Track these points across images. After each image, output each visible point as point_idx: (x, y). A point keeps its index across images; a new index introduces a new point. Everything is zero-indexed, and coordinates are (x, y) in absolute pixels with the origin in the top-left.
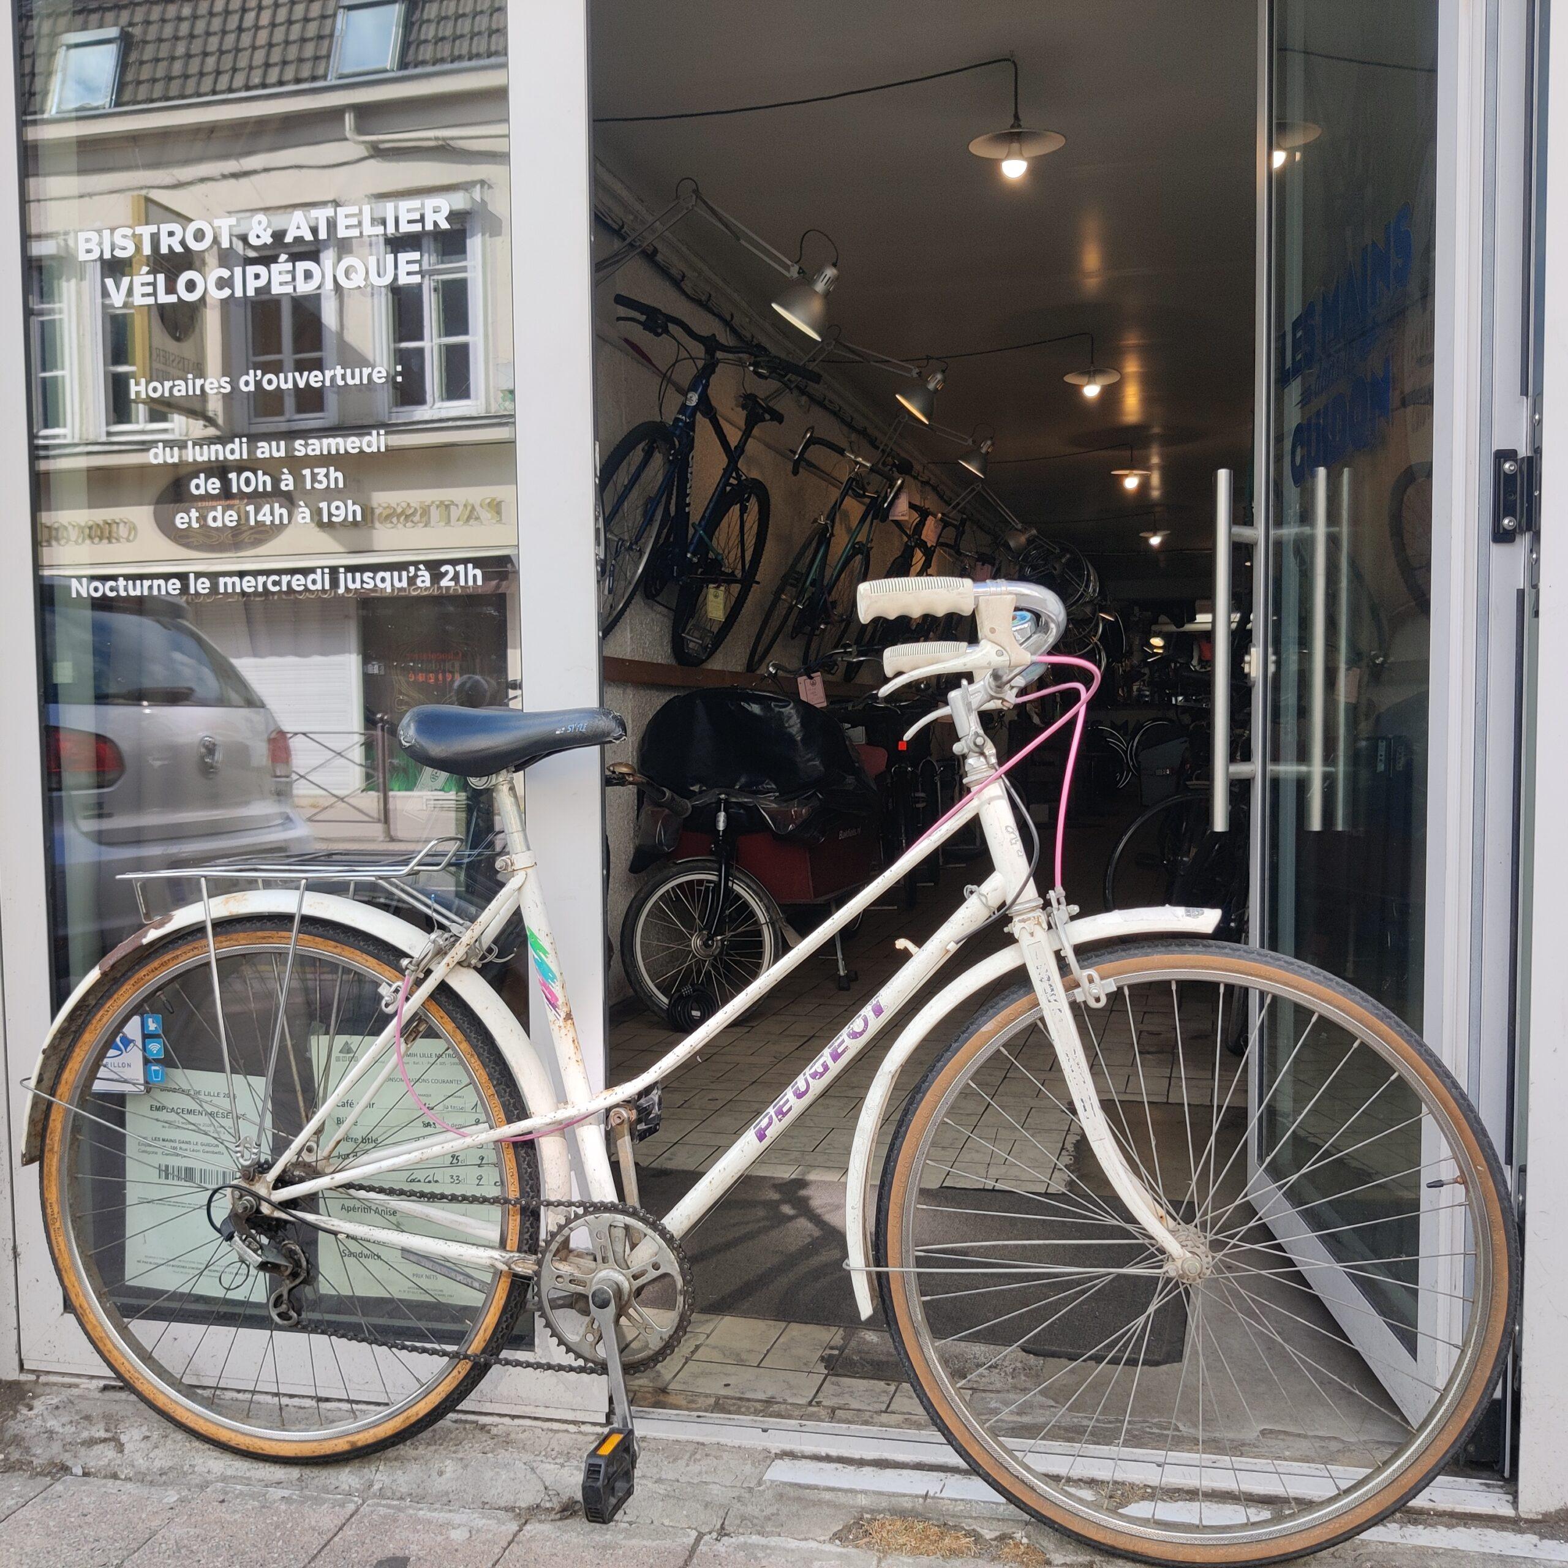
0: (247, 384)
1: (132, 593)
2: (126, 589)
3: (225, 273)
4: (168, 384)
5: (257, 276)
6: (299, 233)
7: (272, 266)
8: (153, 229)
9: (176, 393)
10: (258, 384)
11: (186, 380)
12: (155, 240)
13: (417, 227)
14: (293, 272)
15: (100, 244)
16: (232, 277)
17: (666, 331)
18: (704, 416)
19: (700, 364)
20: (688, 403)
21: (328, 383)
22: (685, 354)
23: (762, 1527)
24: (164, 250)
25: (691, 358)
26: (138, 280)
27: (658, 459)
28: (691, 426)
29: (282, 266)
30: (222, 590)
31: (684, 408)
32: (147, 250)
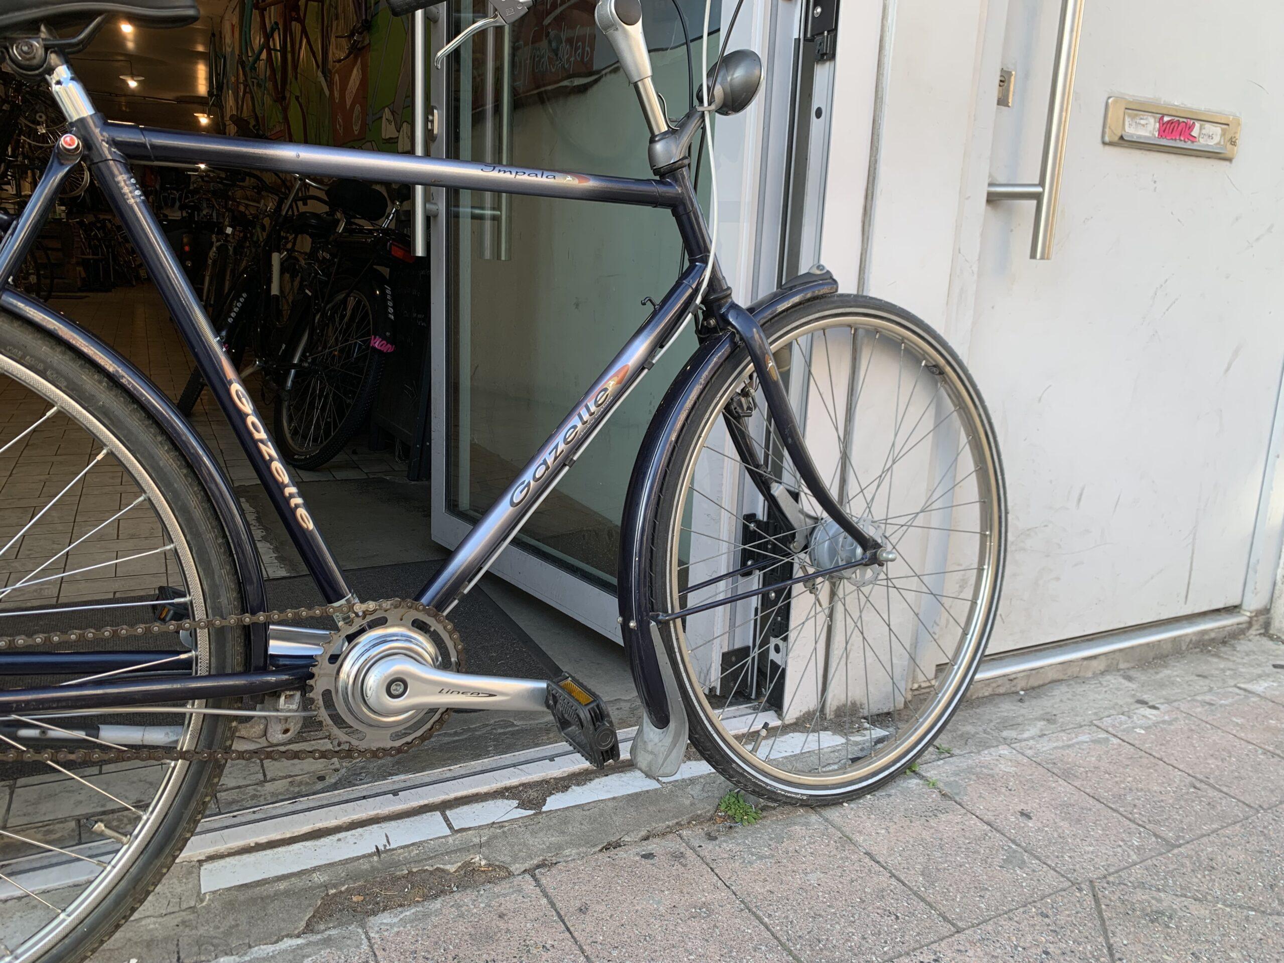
23: (228, 945)
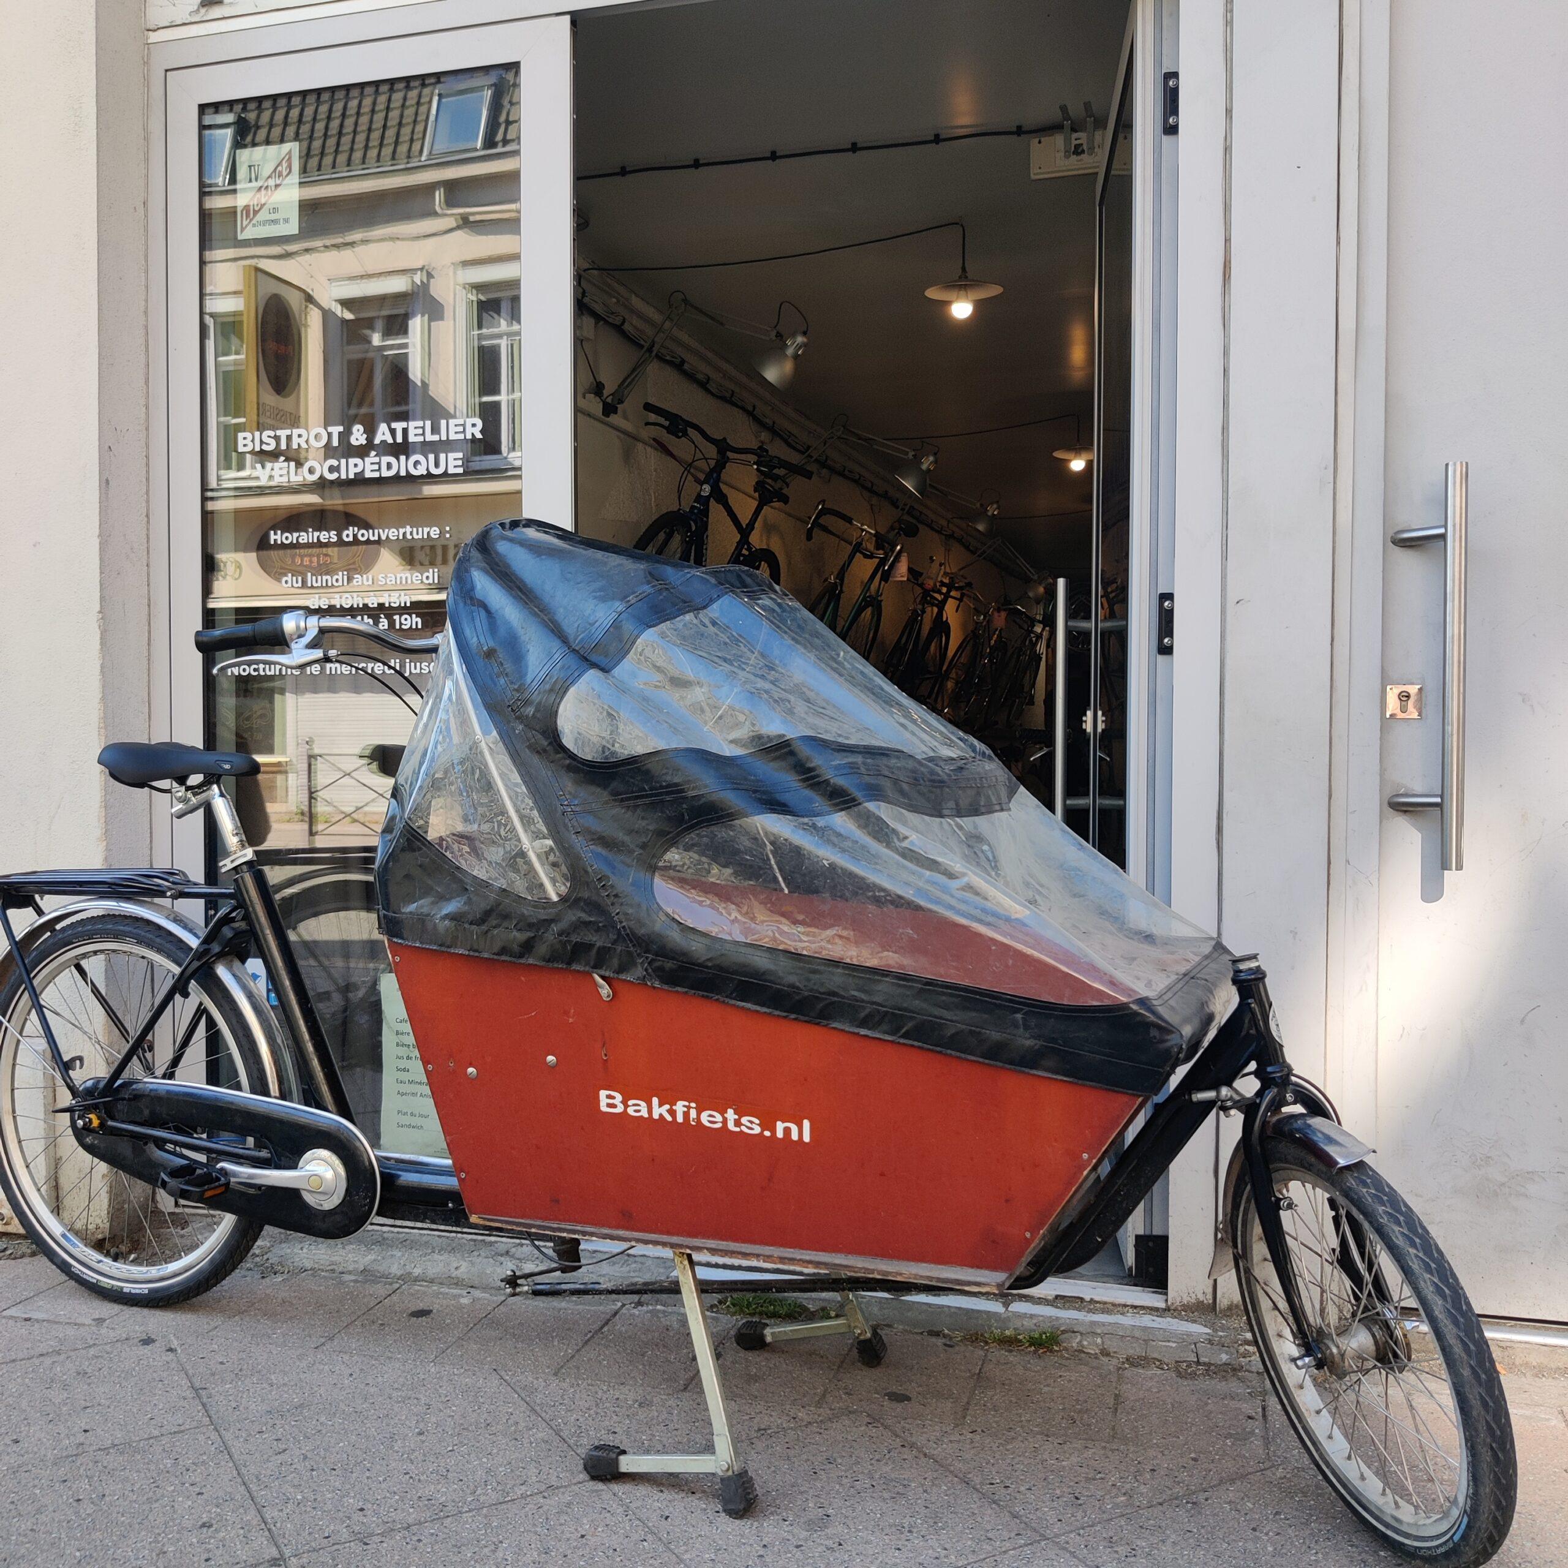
0: (348, 536)
1: (268, 673)
2: (264, 670)
3: (335, 463)
4: (296, 535)
5: (356, 465)
6: (384, 438)
7: (366, 459)
8: (288, 432)
9: (301, 541)
10: (355, 536)
11: (307, 532)
12: (289, 438)
13: (461, 436)
14: (379, 464)
15: (253, 441)
16: (339, 465)
17: (685, 434)
18: (718, 502)
19: (712, 463)
20: (702, 494)
21: (401, 537)
22: (699, 455)
24: (295, 446)
25: (706, 459)
26: (277, 465)
27: (677, 539)
28: (705, 512)
29: (372, 457)
30: (328, 672)
31: (699, 498)
32: (283, 446)
